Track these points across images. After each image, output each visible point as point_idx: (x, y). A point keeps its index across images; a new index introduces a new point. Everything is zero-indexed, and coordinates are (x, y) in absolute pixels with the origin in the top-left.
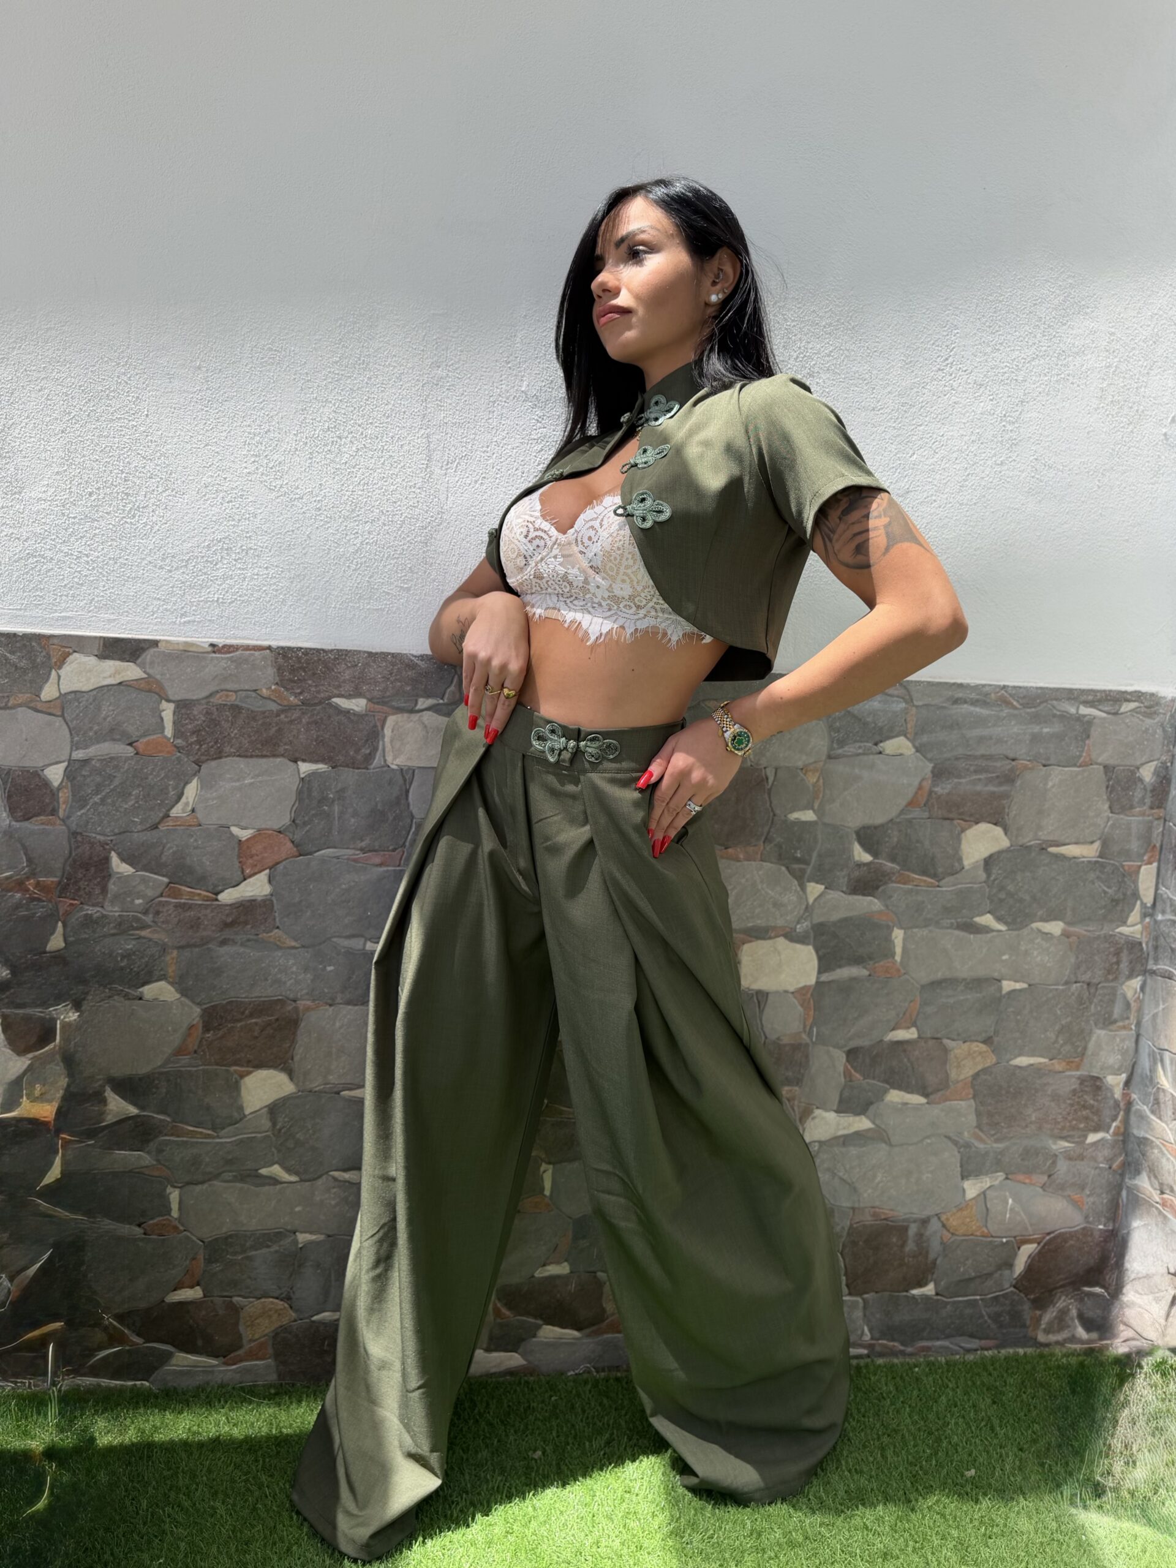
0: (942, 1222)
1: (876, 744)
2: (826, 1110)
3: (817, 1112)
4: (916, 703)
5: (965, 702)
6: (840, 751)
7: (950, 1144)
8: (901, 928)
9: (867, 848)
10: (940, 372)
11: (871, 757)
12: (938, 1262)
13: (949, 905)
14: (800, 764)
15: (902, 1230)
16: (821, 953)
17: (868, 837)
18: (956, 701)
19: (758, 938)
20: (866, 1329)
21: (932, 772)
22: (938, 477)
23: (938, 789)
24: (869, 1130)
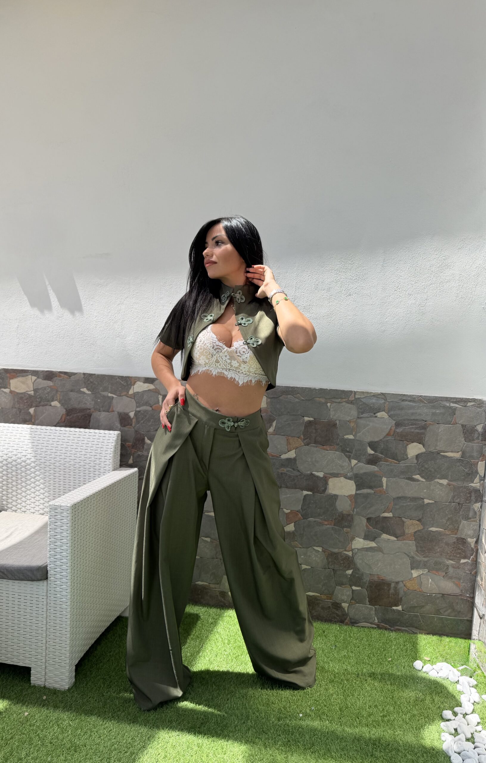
0: (404, 584)
1: (375, 414)
2: (360, 538)
3: (356, 538)
4: (388, 401)
5: (406, 401)
6: (362, 416)
7: (406, 556)
8: (385, 477)
9: (372, 449)
10: (396, 291)
11: (373, 418)
12: (403, 598)
13: (403, 471)
14: (348, 419)
15: (389, 585)
16: (357, 484)
17: (372, 445)
18: (403, 400)
19: (335, 477)
20: (376, 618)
21: (395, 424)
22: (395, 325)
23: (398, 430)
24: (375, 547)
